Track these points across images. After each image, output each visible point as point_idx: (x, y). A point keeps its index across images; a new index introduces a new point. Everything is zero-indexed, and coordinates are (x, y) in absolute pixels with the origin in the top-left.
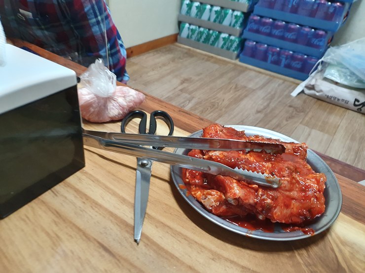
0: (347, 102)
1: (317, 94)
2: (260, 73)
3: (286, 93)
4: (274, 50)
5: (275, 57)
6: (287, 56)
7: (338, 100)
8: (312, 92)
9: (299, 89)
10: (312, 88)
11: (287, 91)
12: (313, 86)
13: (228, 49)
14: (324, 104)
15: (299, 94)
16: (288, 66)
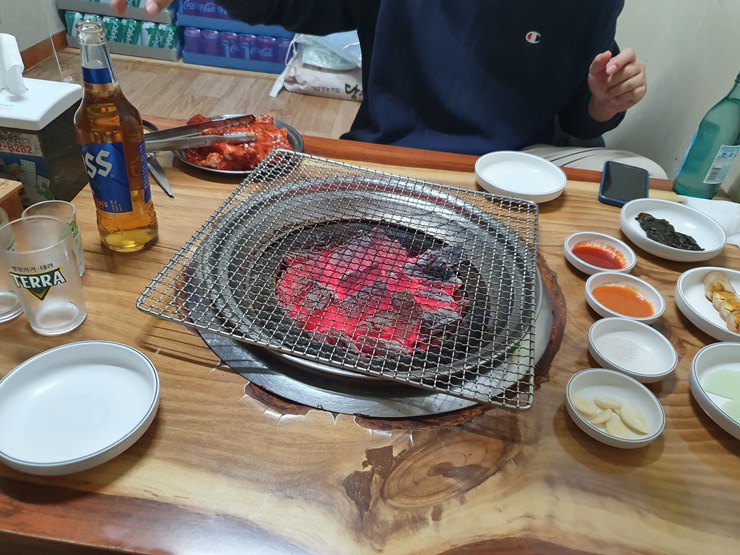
0: (338, 90)
1: (302, 88)
2: (220, 73)
3: (263, 95)
4: (229, 37)
5: (234, 47)
6: (250, 42)
7: (328, 89)
8: (295, 86)
9: (278, 86)
10: (293, 80)
11: (264, 92)
12: (294, 77)
13: (161, 46)
14: (313, 99)
15: (280, 92)
16: (255, 57)
